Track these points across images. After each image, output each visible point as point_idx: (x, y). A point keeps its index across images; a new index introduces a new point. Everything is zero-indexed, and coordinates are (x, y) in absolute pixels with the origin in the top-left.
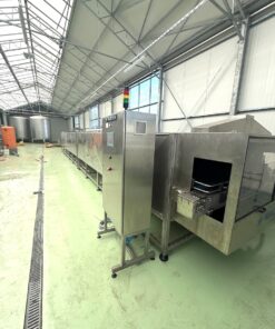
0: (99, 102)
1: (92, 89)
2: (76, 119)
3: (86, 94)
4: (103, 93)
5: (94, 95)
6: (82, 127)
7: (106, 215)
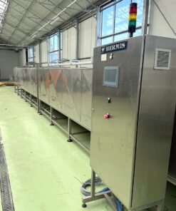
0: (59, 28)
1: (53, 12)
2: (30, 51)
3: (44, 20)
4: (66, 17)
5: (56, 20)
6: (37, 61)
7: (94, 173)
